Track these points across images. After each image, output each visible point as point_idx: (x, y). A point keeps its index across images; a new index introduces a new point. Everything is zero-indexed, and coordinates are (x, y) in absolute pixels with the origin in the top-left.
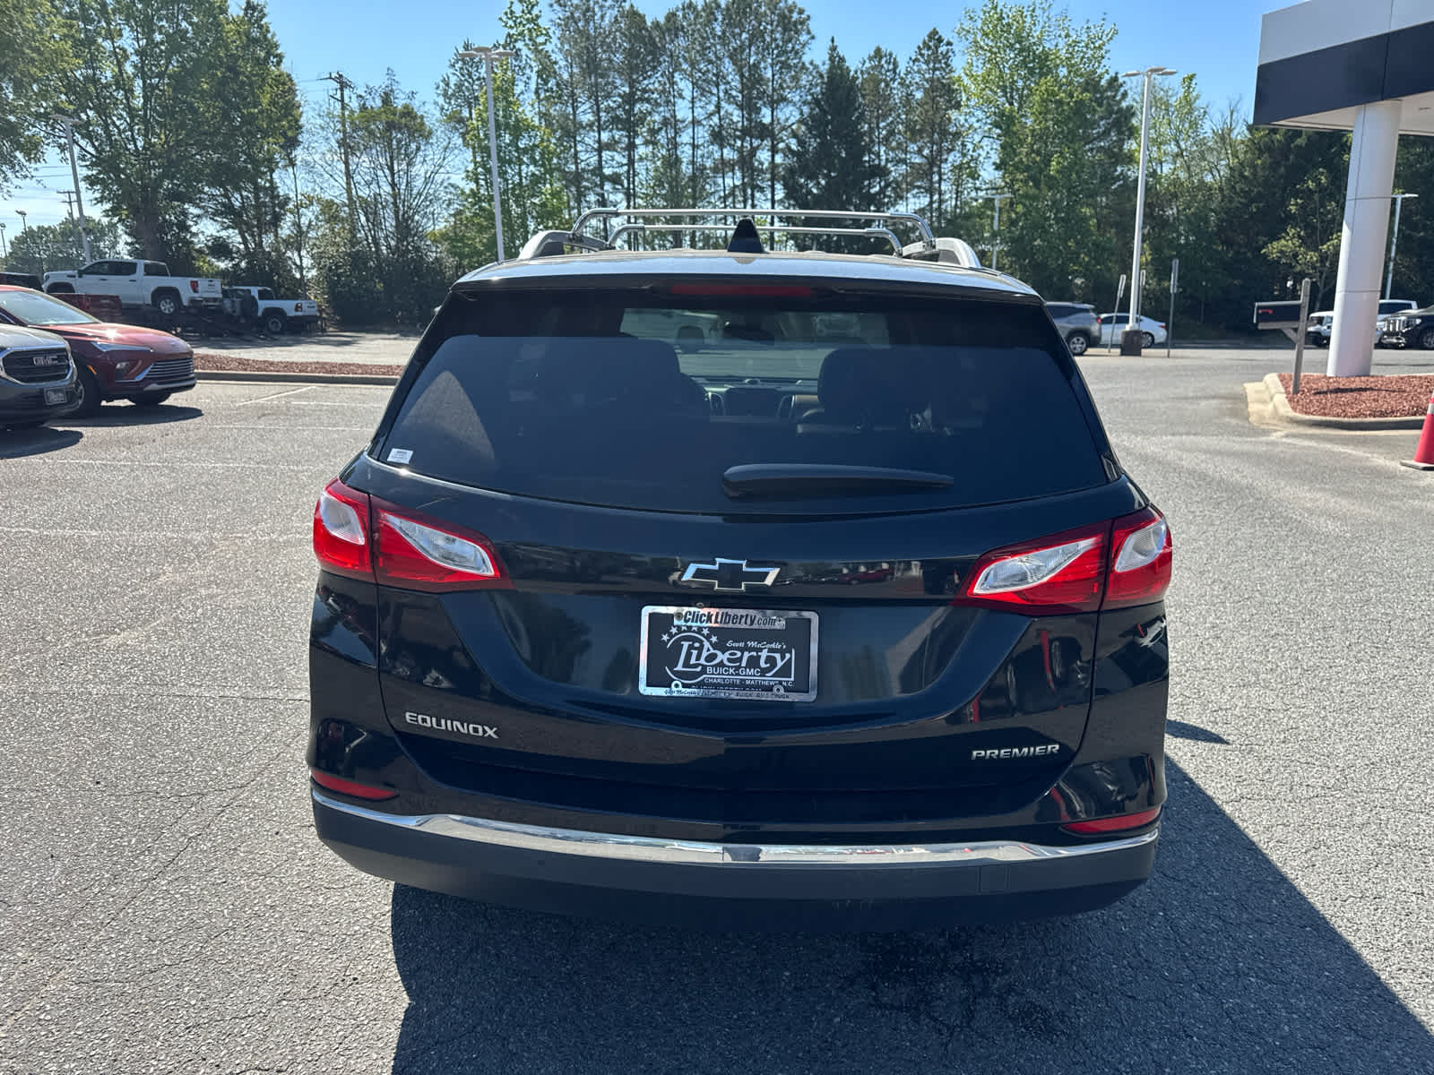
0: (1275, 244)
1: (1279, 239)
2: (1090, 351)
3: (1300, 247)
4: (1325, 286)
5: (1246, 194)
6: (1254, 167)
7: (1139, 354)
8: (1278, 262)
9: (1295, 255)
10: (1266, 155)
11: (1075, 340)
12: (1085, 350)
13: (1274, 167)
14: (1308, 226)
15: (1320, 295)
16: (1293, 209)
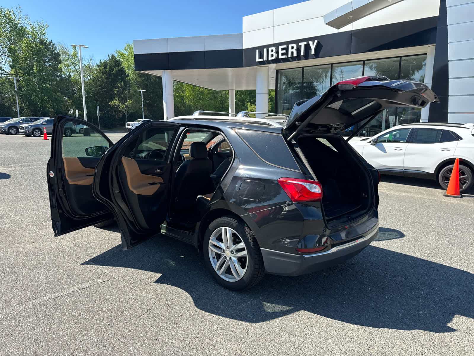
0: (112, 102)
1: (113, 100)
2: (73, 135)
3: (119, 103)
4: (127, 115)
5: (100, 86)
6: (102, 78)
7: (90, 136)
8: (114, 107)
9: (119, 105)
10: (105, 75)
11: (67, 131)
12: (71, 135)
13: (107, 78)
14: (120, 97)
15: (126, 117)
16: (116, 92)
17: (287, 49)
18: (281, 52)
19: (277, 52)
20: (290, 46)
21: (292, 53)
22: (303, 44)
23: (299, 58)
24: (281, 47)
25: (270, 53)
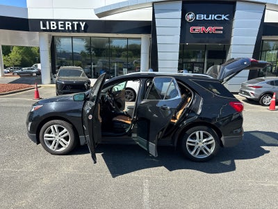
17: (64, 24)
18: (60, 26)
19: (57, 25)
20: (67, 23)
21: (68, 27)
22: (76, 23)
23: (73, 30)
24: (60, 22)
25: (52, 25)
